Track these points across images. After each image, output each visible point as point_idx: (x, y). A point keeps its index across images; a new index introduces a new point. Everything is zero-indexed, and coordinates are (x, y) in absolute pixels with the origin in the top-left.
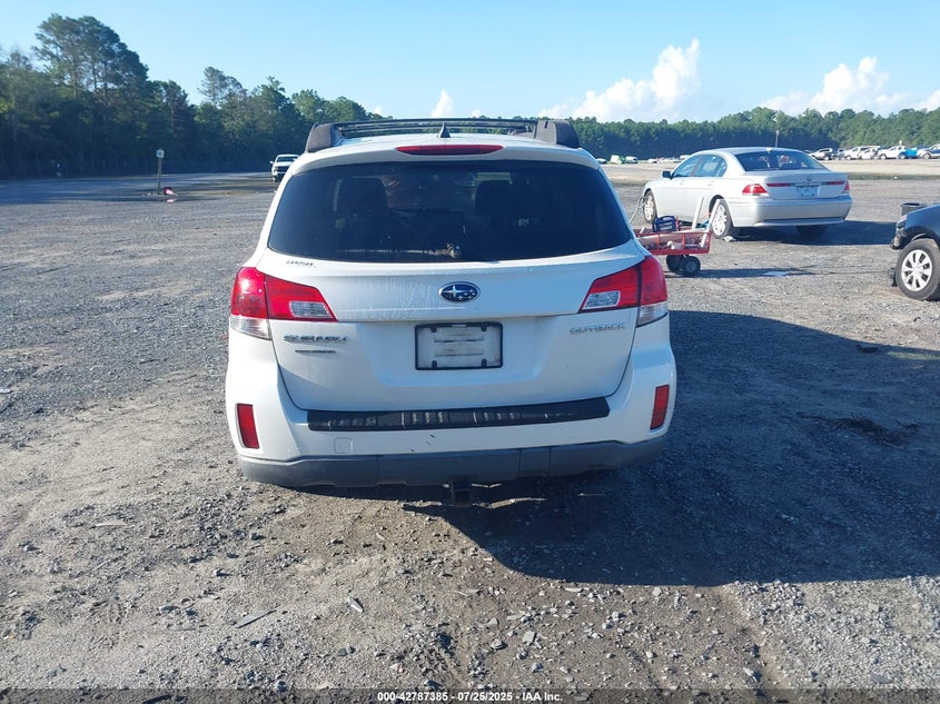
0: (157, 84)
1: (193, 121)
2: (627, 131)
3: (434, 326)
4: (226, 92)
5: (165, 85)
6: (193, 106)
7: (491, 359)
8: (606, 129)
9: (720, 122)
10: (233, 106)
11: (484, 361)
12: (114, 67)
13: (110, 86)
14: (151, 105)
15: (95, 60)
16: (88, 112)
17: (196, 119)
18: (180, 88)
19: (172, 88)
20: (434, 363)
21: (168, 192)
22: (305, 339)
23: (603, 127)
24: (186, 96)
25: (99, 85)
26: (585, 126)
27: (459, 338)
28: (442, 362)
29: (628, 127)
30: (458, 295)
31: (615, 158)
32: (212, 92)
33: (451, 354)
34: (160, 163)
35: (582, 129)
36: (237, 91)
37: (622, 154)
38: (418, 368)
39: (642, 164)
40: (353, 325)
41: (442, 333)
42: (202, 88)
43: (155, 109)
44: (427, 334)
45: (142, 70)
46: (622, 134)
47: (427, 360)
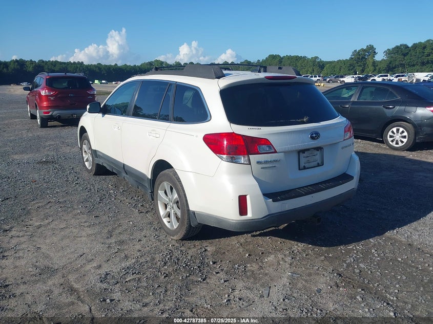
2: (100, 69)
3: (303, 151)
7: (320, 162)
8: (89, 67)
9: (141, 65)
11: (318, 163)
20: (304, 166)
22: (266, 162)
23: (87, 66)
26: (79, 66)
27: (310, 155)
28: (307, 165)
29: (99, 66)
30: (315, 136)
31: (96, 82)
33: (309, 162)
35: (77, 68)
37: (100, 80)
38: (300, 169)
39: (109, 84)
40: (283, 154)
41: (306, 154)
44: (302, 155)
46: (97, 70)
47: (302, 165)
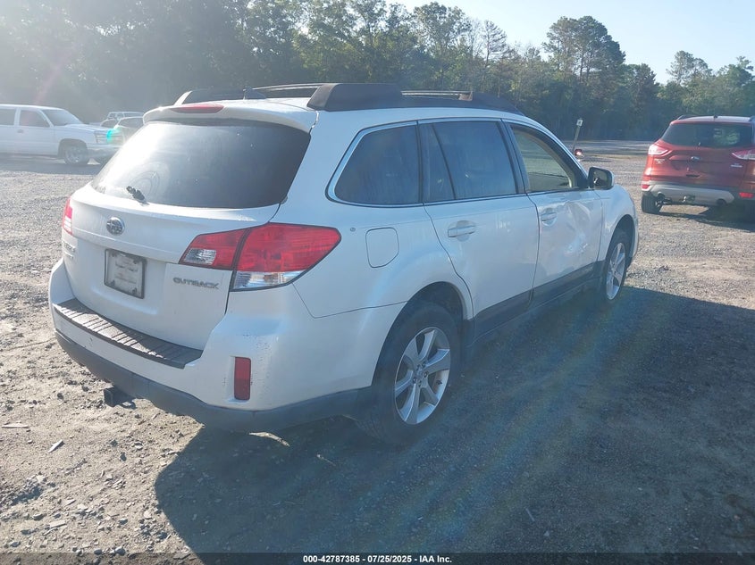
0: (629, 67)
1: (655, 97)
4: (692, 72)
5: (638, 68)
6: (658, 84)
10: (694, 84)
12: (599, 55)
13: (592, 70)
14: (620, 84)
15: (584, 51)
16: (570, 91)
17: (659, 95)
18: (650, 69)
19: (644, 70)
21: (579, 153)
24: (654, 76)
25: (585, 70)
32: (679, 73)
34: (578, 130)
36: (702, 71)
42: (670, 69)
43: (622, 87)
45: (620, 56)
